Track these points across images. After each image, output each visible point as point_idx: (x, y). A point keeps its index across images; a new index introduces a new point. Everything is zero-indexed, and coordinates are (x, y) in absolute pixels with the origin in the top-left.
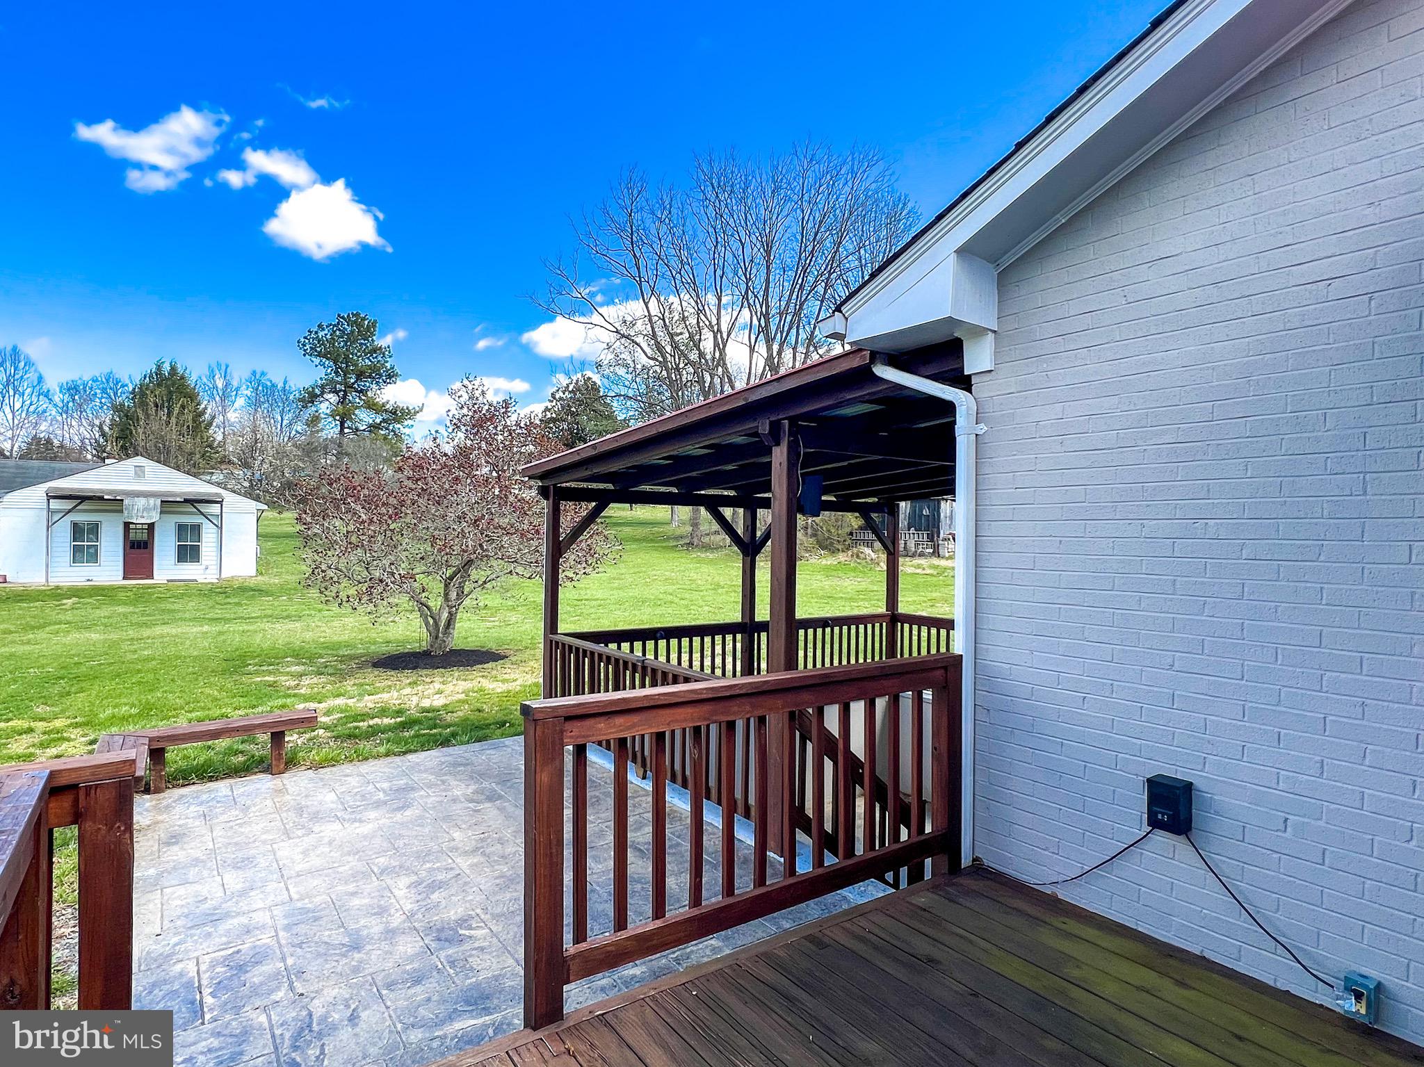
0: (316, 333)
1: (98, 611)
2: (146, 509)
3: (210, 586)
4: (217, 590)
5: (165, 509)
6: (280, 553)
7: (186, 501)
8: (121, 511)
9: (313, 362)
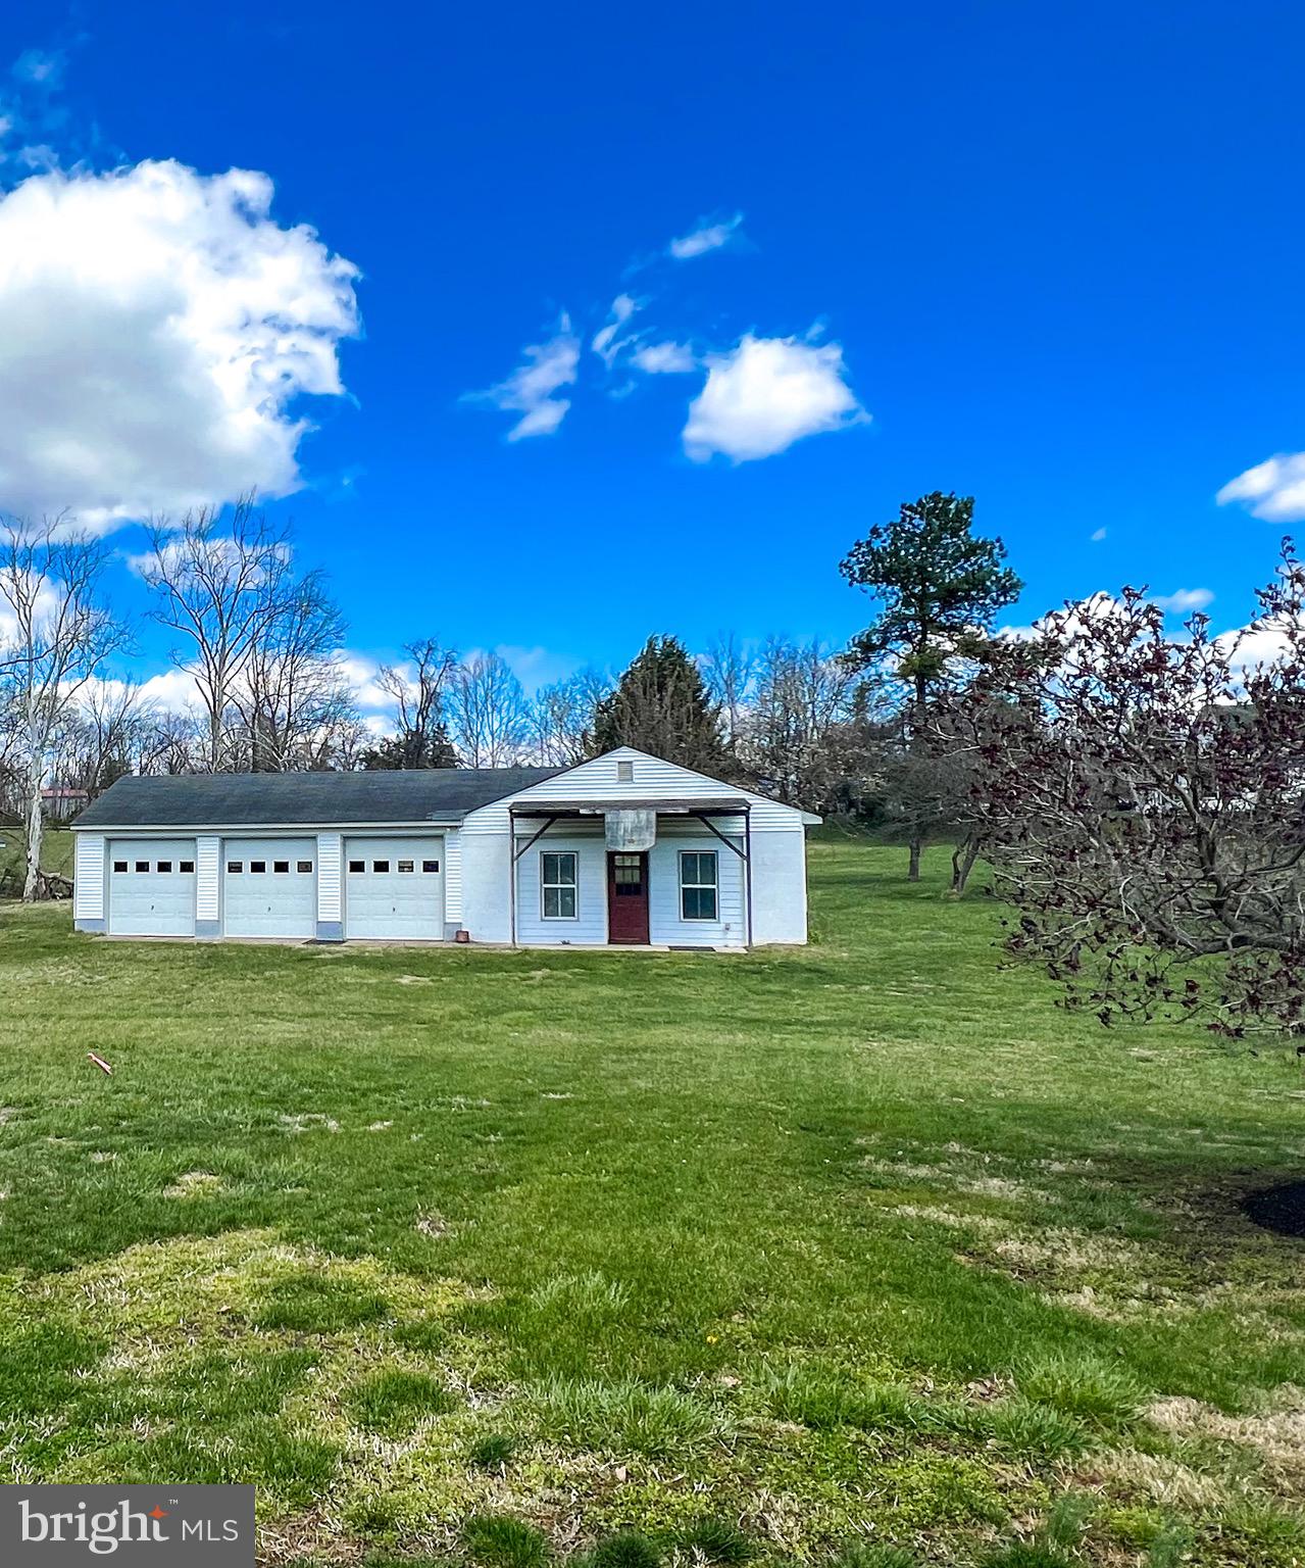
0: (869, 543)
1: (574, 992)
2: (637, 829)
3: (734, 959)
4: (747, 967)
5: (663, 830)
6: (838, 908)
7: (694, 813)
8: (602, 835)
9: (865, 592)
